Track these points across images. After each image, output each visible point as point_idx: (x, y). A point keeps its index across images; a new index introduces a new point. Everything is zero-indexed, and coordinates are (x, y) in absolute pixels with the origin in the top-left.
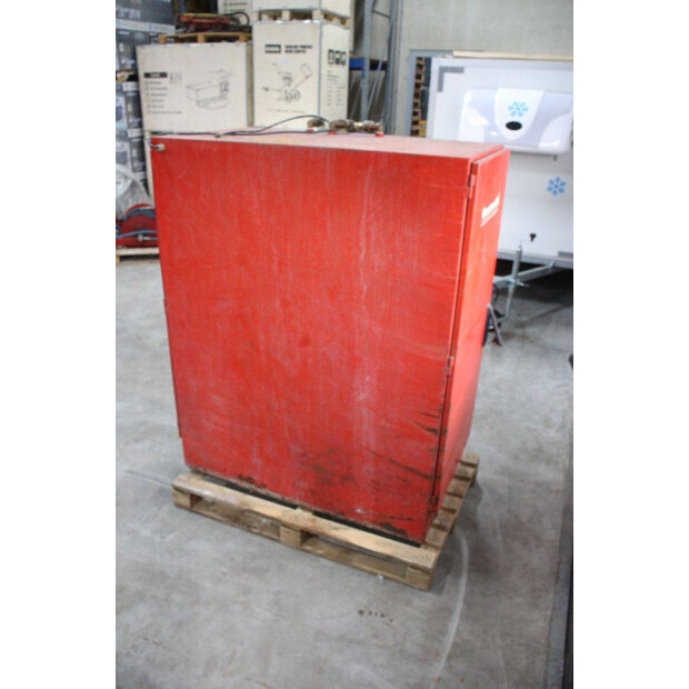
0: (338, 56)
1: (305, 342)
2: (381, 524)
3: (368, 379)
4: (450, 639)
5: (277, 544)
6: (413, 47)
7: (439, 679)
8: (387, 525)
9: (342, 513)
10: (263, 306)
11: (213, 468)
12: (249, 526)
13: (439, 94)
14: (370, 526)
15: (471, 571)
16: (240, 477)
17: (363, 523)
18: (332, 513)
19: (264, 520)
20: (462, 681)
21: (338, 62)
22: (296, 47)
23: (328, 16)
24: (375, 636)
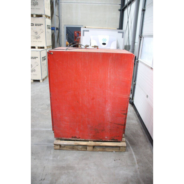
0: (49, 27)
1: (93, 99)
2: (111, 139)
3: (109, 105)
4: (135, 160)
5: (87, 151)
6: (65, 24)
7: (138, 168)
8: (113, 139)
9: (101, 139)
10: (81, 92)
11: (64, 137)
12: (77, 149)
13: (83, 37)
14: (109, 141)
15: (131, 145)
16: (72, 137)
17: (107, 141)
18: (99, 140)
19: (80, 147)
20: (143, 167)
21: (49, 28)
22: (38, 24)
23: (46, 16)
24: (121, 164)
